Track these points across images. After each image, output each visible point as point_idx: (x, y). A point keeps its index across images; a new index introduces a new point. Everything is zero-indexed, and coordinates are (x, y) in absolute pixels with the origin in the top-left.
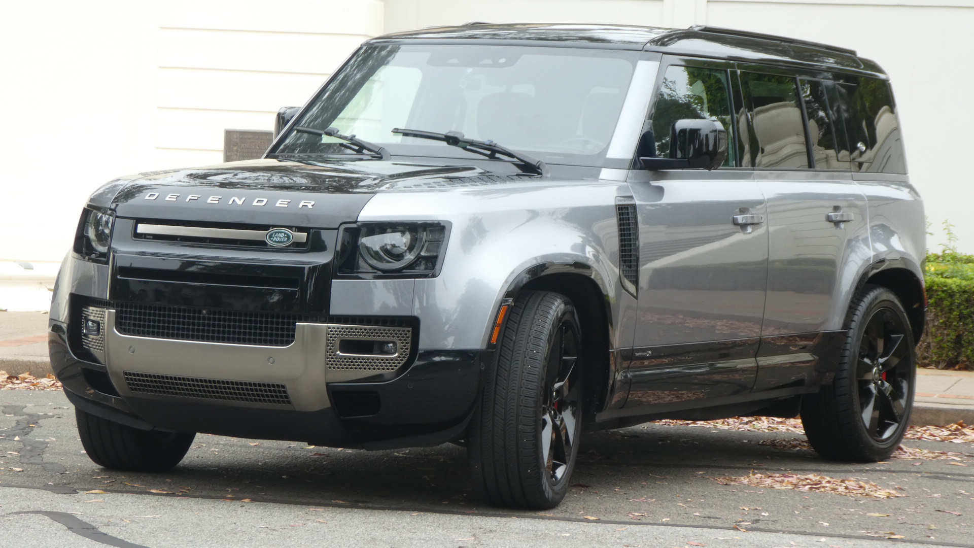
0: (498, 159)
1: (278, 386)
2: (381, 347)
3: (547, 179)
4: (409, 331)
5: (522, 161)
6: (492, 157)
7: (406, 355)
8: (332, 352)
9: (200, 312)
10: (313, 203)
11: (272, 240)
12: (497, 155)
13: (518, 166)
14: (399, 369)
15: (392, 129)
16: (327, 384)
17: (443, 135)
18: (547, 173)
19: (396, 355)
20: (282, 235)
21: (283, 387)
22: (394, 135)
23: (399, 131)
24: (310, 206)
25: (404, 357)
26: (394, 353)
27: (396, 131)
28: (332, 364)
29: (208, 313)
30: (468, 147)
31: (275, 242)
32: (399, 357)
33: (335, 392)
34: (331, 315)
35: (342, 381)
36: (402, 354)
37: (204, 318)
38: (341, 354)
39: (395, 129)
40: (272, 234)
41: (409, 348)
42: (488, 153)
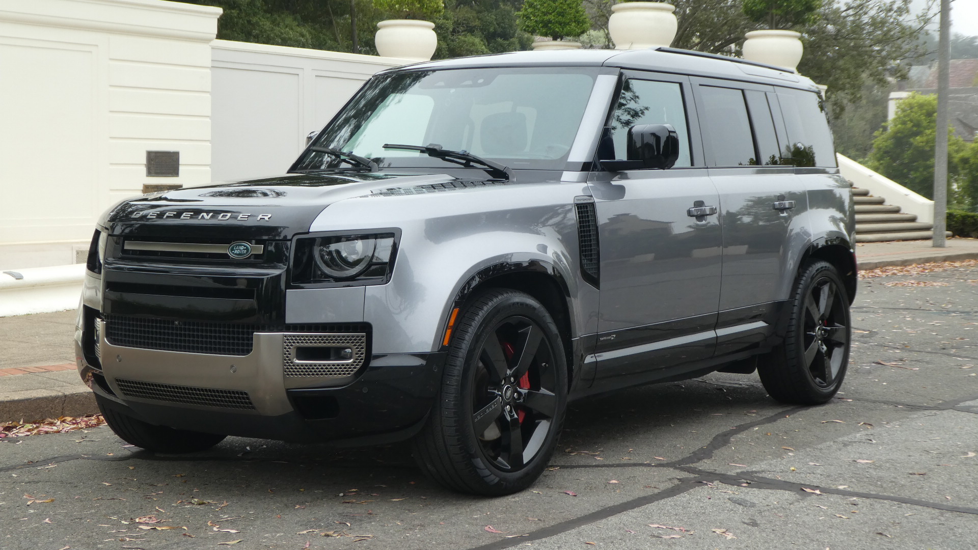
0: (473, 167)
1: (242, 393)
2: (338, 353)
3: (514, 183)
4: (363, 337)
5: (491, 167)
6: (467, 165)
7: (362, 359)
8: (289, 360)
9: (173, 323)
10: (270, 216)
11: (233, 253)
12: (472, 164)
13: (488, 172)
14: (355, 374)
15: (383, 145)
16: (287, 390)
17: (424, 147)
18: (514, 177)
19: (352, 360)
20: (242, 248)
21: (246, 394)
22: (385, 150)
23: (388, 146)
24: (266, 218)
25: (360, 362)
26: (350, 358)
27: (386, 146)
28: (290, 372)
29: (179, 323)
30: (447, 158)
31: (236, 254)
32: (354, 362)
33: (297, 398)
34: (288, 324)
35: (300, 387)
36: (357, 359)
37: (177, 329)
38: (297, 361)
39: (385, 145)
40: (233, 247)
41: (364, 353)
42: (464, 162)
